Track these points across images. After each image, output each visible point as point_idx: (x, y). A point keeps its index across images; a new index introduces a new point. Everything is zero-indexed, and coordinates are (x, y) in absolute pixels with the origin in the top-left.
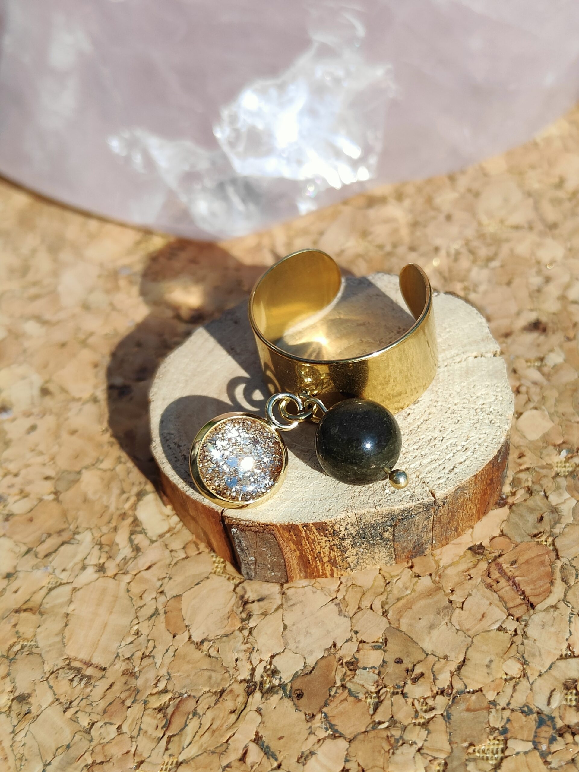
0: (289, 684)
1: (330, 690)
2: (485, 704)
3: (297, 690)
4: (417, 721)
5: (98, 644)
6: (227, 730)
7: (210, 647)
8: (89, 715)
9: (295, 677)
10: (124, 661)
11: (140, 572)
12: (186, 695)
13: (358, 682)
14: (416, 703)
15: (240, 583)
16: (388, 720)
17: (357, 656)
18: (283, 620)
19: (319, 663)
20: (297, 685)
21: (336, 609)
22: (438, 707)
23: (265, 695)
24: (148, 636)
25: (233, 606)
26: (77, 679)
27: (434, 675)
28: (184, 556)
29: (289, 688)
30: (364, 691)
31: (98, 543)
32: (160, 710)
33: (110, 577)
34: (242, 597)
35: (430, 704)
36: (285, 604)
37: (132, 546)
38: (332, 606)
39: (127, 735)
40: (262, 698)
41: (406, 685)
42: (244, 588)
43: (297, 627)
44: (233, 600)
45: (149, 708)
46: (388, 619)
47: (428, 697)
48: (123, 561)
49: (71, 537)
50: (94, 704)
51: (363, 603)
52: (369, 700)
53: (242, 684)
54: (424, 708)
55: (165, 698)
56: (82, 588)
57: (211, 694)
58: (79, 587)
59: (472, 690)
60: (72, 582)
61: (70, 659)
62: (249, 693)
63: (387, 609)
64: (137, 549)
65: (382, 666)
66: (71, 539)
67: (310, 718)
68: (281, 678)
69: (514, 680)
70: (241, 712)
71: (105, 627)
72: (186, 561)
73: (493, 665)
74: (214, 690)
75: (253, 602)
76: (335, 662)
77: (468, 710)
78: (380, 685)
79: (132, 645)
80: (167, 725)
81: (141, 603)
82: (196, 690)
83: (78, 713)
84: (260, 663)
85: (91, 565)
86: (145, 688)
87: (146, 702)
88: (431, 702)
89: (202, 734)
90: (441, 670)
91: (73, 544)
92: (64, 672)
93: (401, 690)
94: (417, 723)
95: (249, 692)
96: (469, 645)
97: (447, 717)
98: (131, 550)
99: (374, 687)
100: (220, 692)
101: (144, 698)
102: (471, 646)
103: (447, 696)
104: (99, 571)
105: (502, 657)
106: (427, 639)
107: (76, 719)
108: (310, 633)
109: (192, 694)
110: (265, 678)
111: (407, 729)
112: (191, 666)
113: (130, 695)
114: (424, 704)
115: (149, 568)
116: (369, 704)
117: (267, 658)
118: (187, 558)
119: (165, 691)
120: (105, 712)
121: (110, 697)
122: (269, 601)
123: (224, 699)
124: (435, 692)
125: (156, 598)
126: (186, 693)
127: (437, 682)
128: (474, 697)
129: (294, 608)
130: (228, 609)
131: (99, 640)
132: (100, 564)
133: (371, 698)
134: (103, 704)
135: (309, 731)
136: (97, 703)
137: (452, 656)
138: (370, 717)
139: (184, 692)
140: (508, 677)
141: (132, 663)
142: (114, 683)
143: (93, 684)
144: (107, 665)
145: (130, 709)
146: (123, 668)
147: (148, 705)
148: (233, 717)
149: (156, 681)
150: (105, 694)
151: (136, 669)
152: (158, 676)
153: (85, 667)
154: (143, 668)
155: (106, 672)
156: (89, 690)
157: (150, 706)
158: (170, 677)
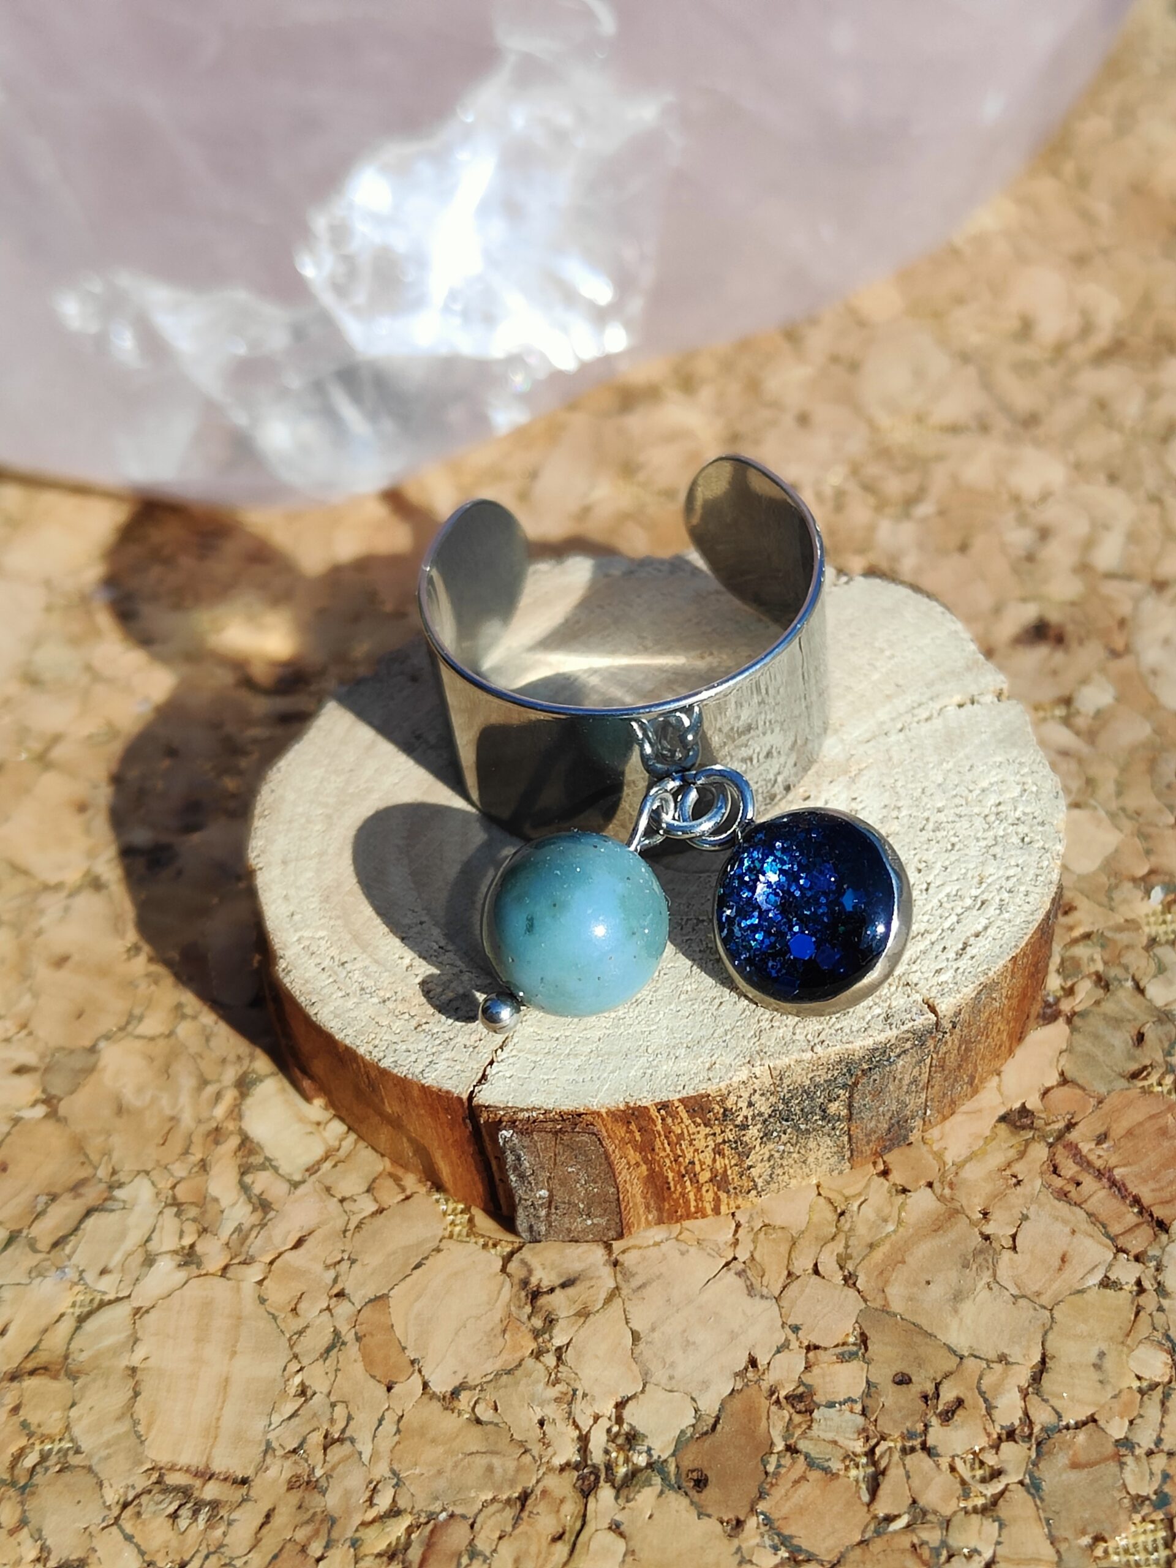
0: (672, 1460)
1: (765, 1463)
2: (1110, 1449)
3: (693, 1471)
4: (970, 1505)
5: (217, 1427)
7: (476, 1403)
9: (681, 1444)
10: (285, 1456)
11: (280, 1255)
12: (443, 1516)
13: (823, 1435)
14: (959, 1464)
15: (512, 1254)
16: (905, 1509)
17: (808, 1379)
18: (627, 1323)
19: (727, 1406)
20: (688, 1462)
21: (740, 1283)
22: (1009, 1467)
23: (624, 1492)
24: (330, 1393)
25: (508, 1305)
26: (185, 1512)
27: (986, 1400)
28: (374, 1207)
29: (672, 1468)
30: (840, 1453)
31: (169, 1201)
32: (392, 1555)
33: (213, 1274)
34: (525, 1283)
35: (991, 1464)
36: (622, 1284)
37: (250, 1199)
38: (730, 1277)
40: (617, 1498)
41: (930, 1429)
42: (524, 1262)
43: (663, 1333)
44: (507, 1292)
45: (366, 1555)
46: (859, 1292)
47: (981, 1450)
48: (235, 1236)
49: (105, 1195)
51: (796, 1263)
52: (853, 1472)
53: (566, 1474)
54: (979, 1473)
55: (397, 1529)
56: (153, 1307)
57: (501, 1505)
58: (147, 1304)
59: (1072, 1422)
60: (129, 1296)
61: (161, 1468)
62: (586, 1491)
63: (851, 1269)
64: (263, 1206)
65: (867, 1394)
66: (106, 1200)
67: (732, 1529)
68: (649, 1449)
69: (1160, 1389)
70: (578, 1536)
71: (225, 1387)
72: (381, 1218)
73: (1108, 1364)
74: (505, 1497)
75: (552, 1290)
76: (763, 1400)
77: (1075, 1465)
78: (872, 1438)
79: (295, 1421)
81: (296, 1324)
82: (464, 1502)
84: (595, 1422)
85: (166, 1253)
86: (348, 1512)
87: (355, 1543)
88: (991, 1459)
90: (998, 1387)
91: (112, 1211)
92: (152, 1500)
93: (919, 1440)
94: (970, 1508)
95: (585, 1488)
96: (1047, 1327)
97: (1033, 1487)
98: (250, 1208)
99: (861, 1442)
100: (518, 1498)
101: (349, 1534)
102: (1051, 1328)
103: (1023, 1441)
104: (186, 1264)
105: (1123, 1343)
106: (954, 1324)
108: (694, 1343)
109: (458, 1511)
110: (614, 1455)
111: (952, 1524)
112: (441, 1450)
113: (316, 1533)
114: (977, 1465)
115: (299, 1243)
116: (857, 1481)
117: (609, 1409)
118: (381, 1211)
119: (394, 1512)
121: (271, 1542)
122: (588, 1284)
123: (531, 1512)
124: (995, 1436)
125: (328, 1309)
126: (444, 1510)
127: (996, 1413)
128: (1081, 1437)
129: (647, 1292)
130: (498, 1314)
131: (218, 1419)
132: (183, 1248)
133: (858, 1467)
134: (258, 1560)
135: (738, 1557)
136: (244, 1559)
137: (1015, 1354)
138: (866, 1509)
139: (438, 1510)
140: (1145, 1384)
141: (307, 1461)
142: (274, 1509)
143: (225, 1517)
144: (249, 1472)
145: (321, 1563)
146: (286, 1475)
147: (362, 1549)
148: (561, 1550)
149: (368, 1494)
150: (259, 1536)
151: (319, 1473)
152: (371, 1482)
153: (198, 1483)
154: (333, 1468)
155: (250, 1487)
156: (218, 1532)
157: (367, 1552)
158: (399, 1479)
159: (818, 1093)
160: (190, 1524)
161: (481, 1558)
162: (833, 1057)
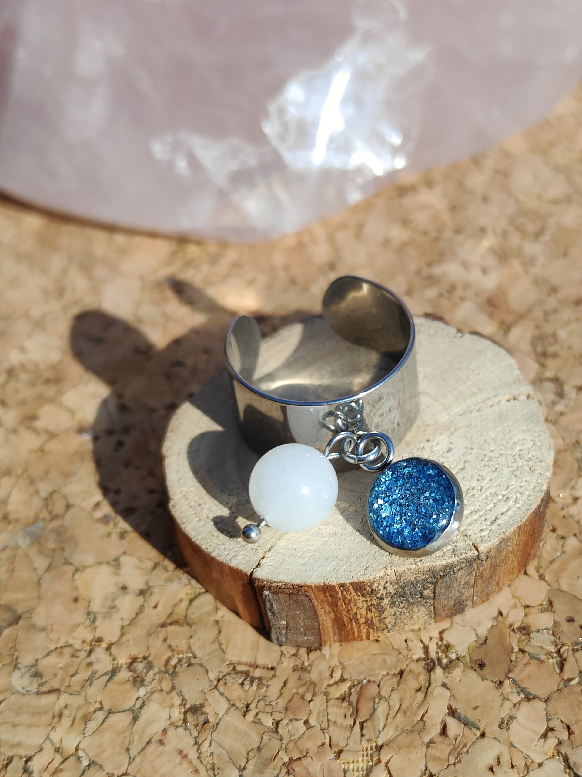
1: (510, 656)
6: (419, 707)
8: (272, 715)
10: (290, 657)
12: (365, 681)
26: (247, 682)
30: (544, 652)
32: (343, 699)
39: (316, 728)
40: (445, 672)
45: (331, 699)
50: (273, 704)
52: (551, 661)
53: (419, 662)
55: (344, 687)
57: (391, 676)
61: (234, 664)
62: (430, 670)
68: (456, 653)
70: (428, 689)
74: (392, 673)
78: (559, 645)
80: (356, 712)
82: (374, 675)
83: (260, 714)
86: (321, 680)
87: (326, 694)
89: (394, 715)
95: (429, 668)
99: (553, 647)
100: (398, 673)
101: (323, 690)
107: (258, 721)
109: (372, 679)
110: (440, 654)
113: (308, 690)
119: (343, 680)
120: (286, 709)
121: (287, 695)
126: (365, 679)
133: (553, 658)
134: (282, 703)
136: (276, 702)
139: (363, 679)
141: (300, 658)
142: (287, 680)
143: (266, 684)
144: (275, 665)
145: (311, 703)
146: (292, 665)
147: (329, 696)
148: (421, 695)
149: (330, 672)
150: (282, 692)
151: (306, 664)
152: (330, 667)
153: (251, 670)
154: (313, 662)
155: (275, 671)
156: (263, 690)
157: (332, 698)
158: (343, 666)
159: (419, 585)
160: (250, 687)
161: (384, 699)
162: (426, 568)
